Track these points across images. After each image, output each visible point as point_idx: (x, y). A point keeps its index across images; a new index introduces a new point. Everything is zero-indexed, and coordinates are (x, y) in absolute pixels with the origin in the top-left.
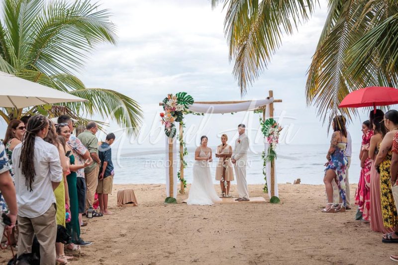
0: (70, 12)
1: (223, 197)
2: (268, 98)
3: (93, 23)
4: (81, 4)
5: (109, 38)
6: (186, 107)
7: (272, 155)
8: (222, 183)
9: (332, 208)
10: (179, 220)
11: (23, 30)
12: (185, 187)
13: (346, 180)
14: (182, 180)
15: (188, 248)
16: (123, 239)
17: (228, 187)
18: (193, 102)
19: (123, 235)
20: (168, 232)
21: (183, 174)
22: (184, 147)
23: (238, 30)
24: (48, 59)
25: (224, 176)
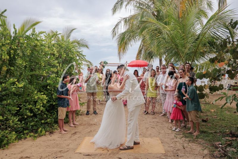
3: (84, 44)
5: (88, 48)
18: (107, 64)
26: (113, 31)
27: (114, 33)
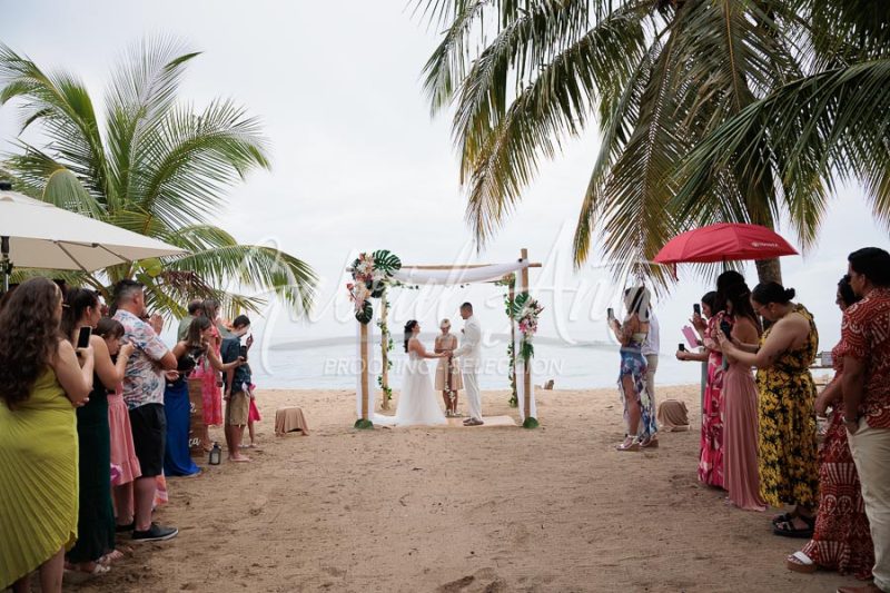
0: (203, 122)
1: (448, 416)
2: (520, 260)
3: (242, 137)
4: (220, 109)
5: (262, 161)
6: (389, 274)
7: (527, 350)
8: (446, 395)
9: (633, 442)
10: (370, 472)
11: (137, 155)
12: (390, 398)
13: (649, 391)
14: (385, 389)
15: (377, 556)
16: (254, 522)
17: (455, 401)
18: (399, 266)
19: (255, 513)
20: (343, 504)
21: (386, 379)
22: (388, 339)
23: (474, 145)
24: (174, 199)
25: (450, 383)
26: (435, 71)
27: (441, 83)
